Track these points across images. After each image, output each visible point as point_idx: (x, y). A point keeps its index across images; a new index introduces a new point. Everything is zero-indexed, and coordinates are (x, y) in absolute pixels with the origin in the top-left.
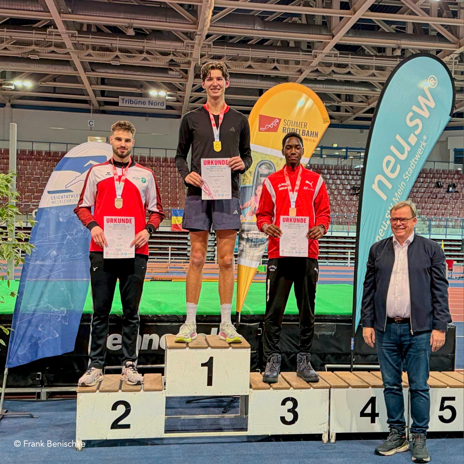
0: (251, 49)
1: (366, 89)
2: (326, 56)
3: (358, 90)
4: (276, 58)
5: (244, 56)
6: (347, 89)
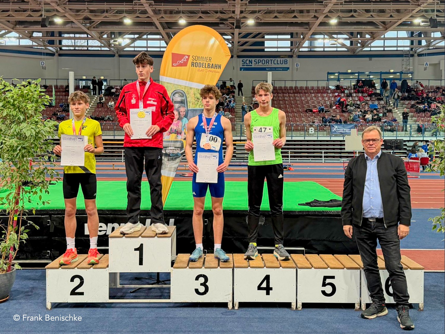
0: (276, 4)
1: (371, 27)
2: (334, 4)
3: (365, 28)
4: (295, 9)
5: (271, 9)
6: (356, 28)
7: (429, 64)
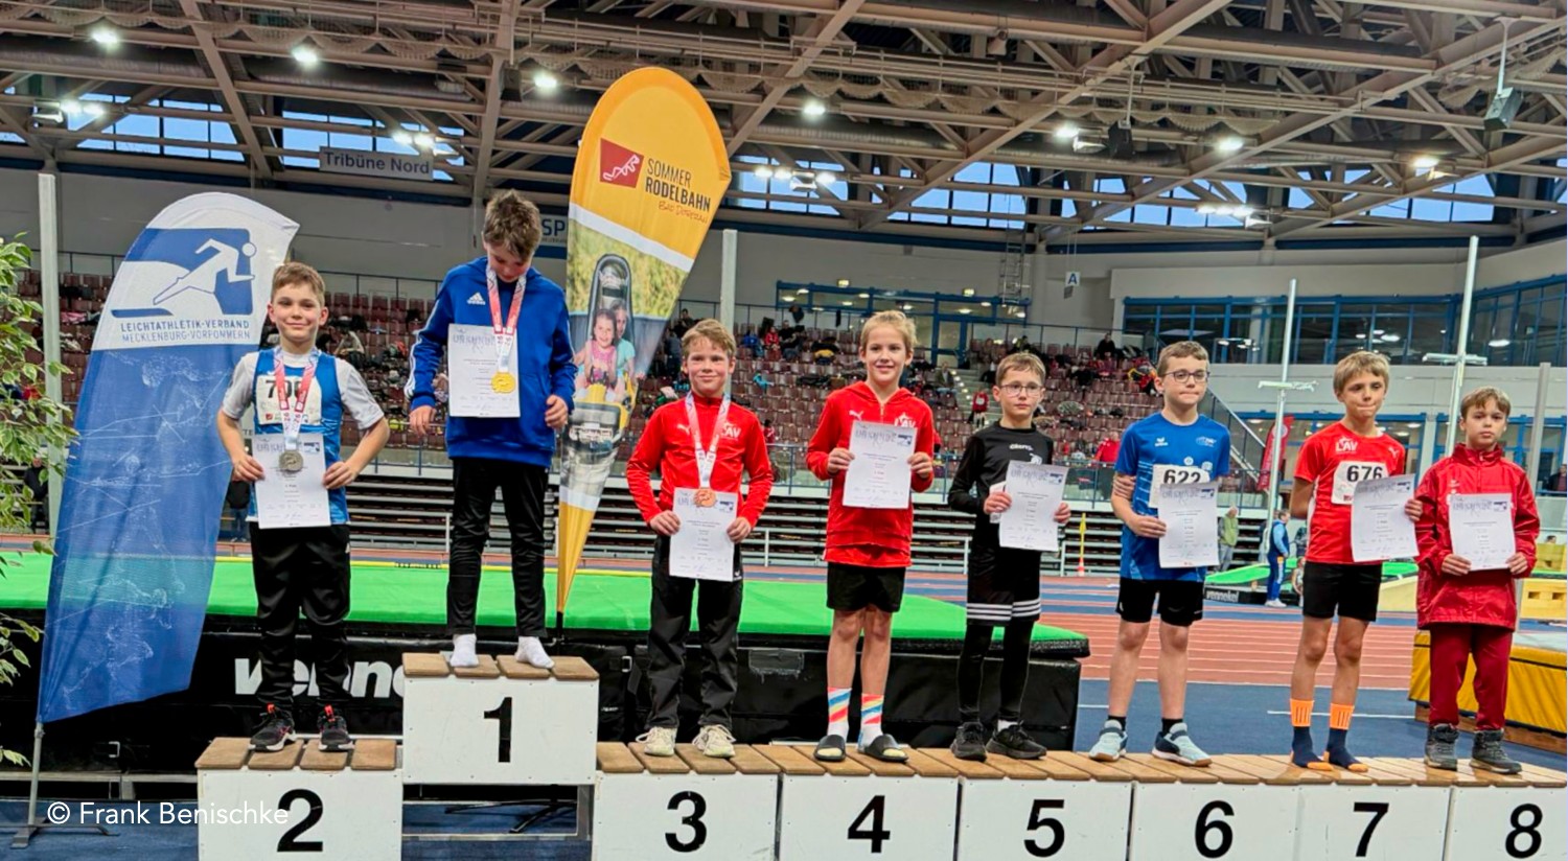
7: (1082, 280)
